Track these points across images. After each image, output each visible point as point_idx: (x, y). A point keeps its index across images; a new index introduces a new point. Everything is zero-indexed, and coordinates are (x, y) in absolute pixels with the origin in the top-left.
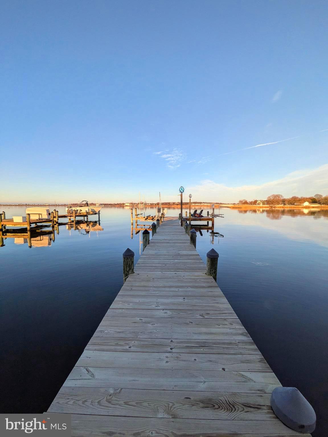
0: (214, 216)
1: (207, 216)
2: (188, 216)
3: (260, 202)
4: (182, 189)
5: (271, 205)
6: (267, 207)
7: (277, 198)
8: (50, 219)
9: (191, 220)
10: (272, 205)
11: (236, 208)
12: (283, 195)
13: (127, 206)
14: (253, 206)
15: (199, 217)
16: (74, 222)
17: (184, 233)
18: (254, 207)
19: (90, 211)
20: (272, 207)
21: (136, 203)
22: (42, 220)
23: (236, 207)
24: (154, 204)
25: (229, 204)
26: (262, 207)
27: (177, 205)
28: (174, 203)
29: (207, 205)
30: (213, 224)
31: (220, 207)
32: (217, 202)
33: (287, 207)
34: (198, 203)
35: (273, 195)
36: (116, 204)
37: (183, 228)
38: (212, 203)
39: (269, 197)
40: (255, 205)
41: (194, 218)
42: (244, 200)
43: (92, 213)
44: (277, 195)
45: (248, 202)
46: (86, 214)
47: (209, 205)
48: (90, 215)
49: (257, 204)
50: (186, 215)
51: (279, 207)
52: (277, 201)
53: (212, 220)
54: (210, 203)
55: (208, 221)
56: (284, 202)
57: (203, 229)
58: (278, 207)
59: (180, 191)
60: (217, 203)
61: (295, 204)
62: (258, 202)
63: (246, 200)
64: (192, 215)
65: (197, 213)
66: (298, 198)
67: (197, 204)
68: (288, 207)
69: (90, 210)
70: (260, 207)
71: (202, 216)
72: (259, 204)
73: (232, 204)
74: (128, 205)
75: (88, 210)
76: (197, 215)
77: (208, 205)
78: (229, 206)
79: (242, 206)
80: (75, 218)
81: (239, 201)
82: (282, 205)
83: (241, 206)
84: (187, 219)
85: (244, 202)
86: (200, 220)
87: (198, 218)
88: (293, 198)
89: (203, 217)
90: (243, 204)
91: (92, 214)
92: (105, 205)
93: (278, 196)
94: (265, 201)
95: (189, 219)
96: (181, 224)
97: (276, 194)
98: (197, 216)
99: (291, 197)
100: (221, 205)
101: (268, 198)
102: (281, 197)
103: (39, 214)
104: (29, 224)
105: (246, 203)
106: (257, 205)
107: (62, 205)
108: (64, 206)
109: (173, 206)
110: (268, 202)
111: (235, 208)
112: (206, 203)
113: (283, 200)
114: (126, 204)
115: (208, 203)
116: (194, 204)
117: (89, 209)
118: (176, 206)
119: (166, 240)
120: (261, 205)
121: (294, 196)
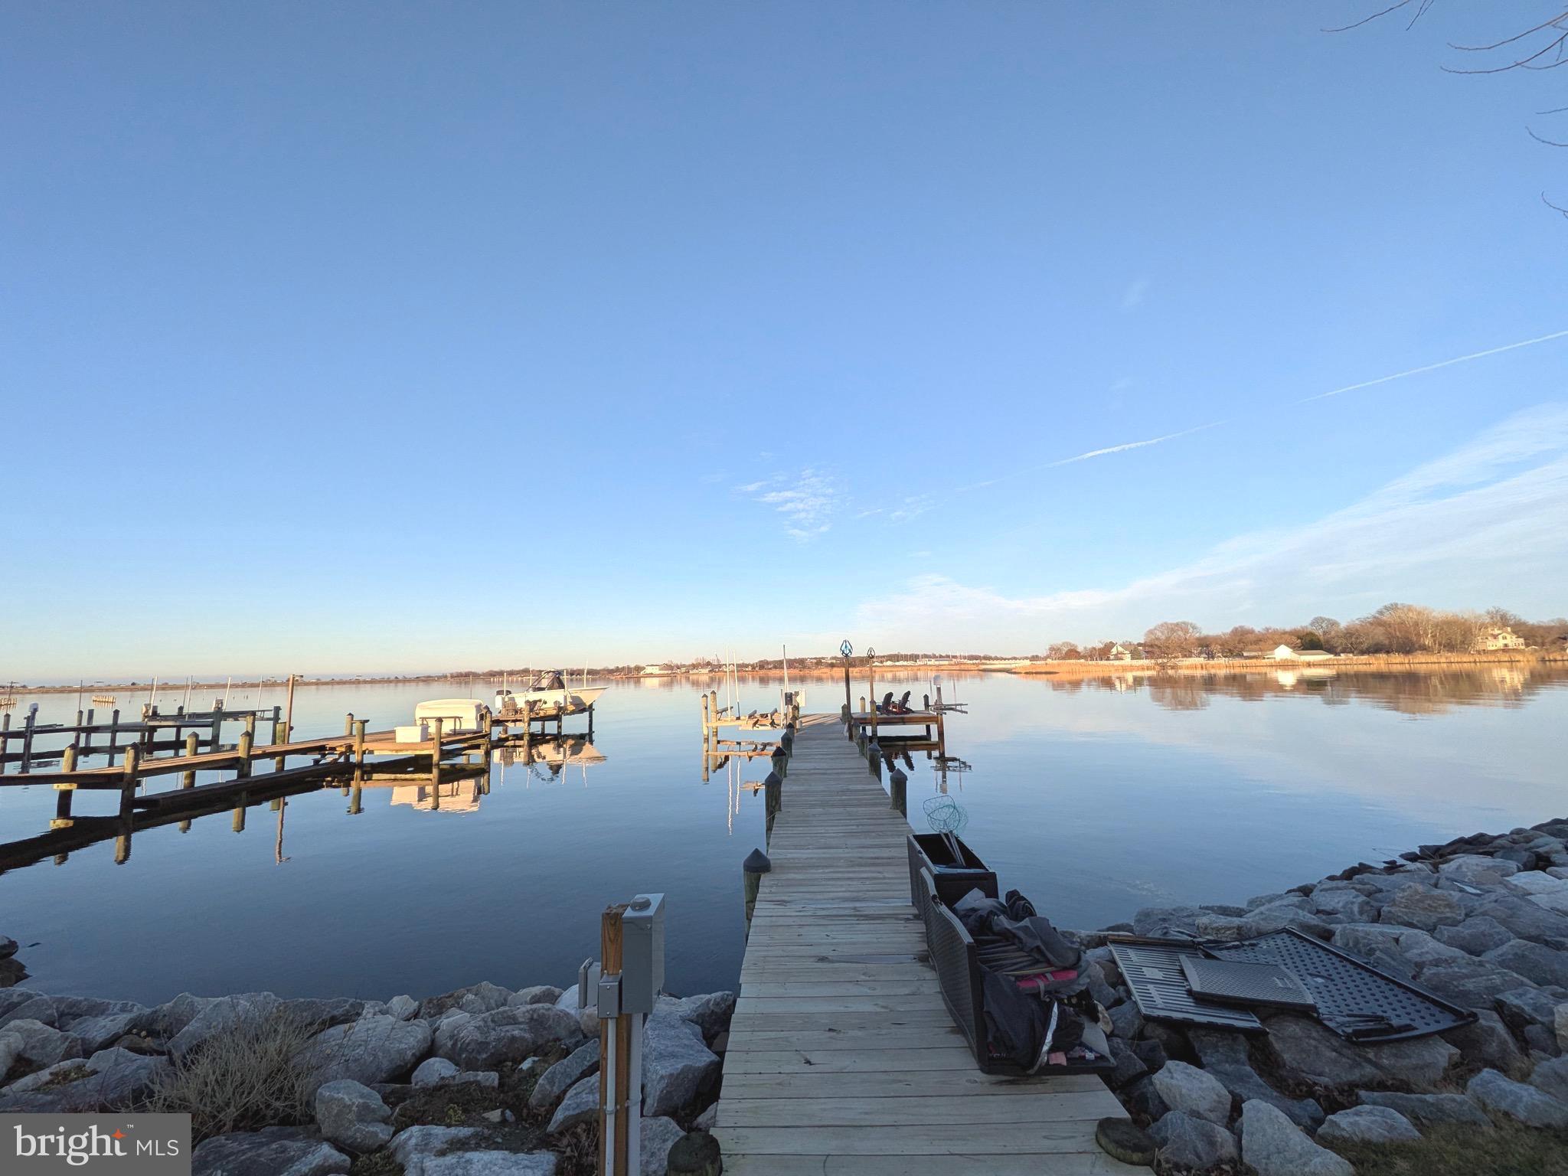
0: (942, 708)
1: (923, 708)
2: (868, 709)
3: (1120, 649)
4: (846, 647)
5: (1160, 661)
6: (1146, 667)
7: (1180, 633)
8: (481, 732)
9: (878, 724)
10: (1165, 661)
11: (1036, 673)
12: (1198, 625)
13: (651, 675)
14: (1098, 666)
15: (901, 714)
16: (526, 738)
17: (858, 755)
18: (1102, 667)
19: (568, 704)
20: (1163, 666)
21: (684, 666)
22: (464, 734)
23: (1039, 670)
24: (747, 666)
25: (1015, 659)
26: (1131, 668)
27: (832, 665)
28: (819, 662)
29: (937, 663)
30: (941, 734)
31: (984, 670)
32: (974, 654)
33: (1219, 667)
34: (906, 658)
35: (1162, 625)
36: (611, 672)
37: (854, 744)
38: (955, 657)
39: (1151, 632)
40: (1104, 662)
41: (885, 716)
42: (1063, 643)
43: (571, 708)
44: (1177, 625)
45: (1080, 649)
46: (554, 712)
47: (946, 663)
48: (568, 714)
49: (1112, 657)
50: (863, 708)
51: (1192, 665)
52: (1179, 646)
53: (937, 722)
54: (948, 656)
55: (928, 723)
56: (1207, 646)
57: (916, 748)
58: (1188, 668)
59: (843, 652)
60: (971, 658)
61: (1245, 654)
62: (1114, 651)
63: (1073, 642)
64: (878, 708)
65: (893, 702)
66: (1252, 632)
67: (901, 663)
68: (1222, 666)
69: (569, 700)
70: (1125, 669)
71: (909, 711)
72: (1118, 657)
73: (1027, 658)
74: (656, 671)
75: (562, 701)
76: (893, 707)
77: (941, 663)
78: (1013, 666)
79: (1059, 665)
80: (529, 725)
81: (1047, 647)
82: (1201, 660)
83: (1053, 666)
84: (864, 721)
85: (1066, 649)
86: (904, 722)
87: (897, 716)
88: (1235, 632)
89: (913, 712)
90: (1063, 658)
91: (573, 713)
92: (572, 674)
93: (1182, 627)
94: (1140, 645)
95: (872, 719)
96: (848, 734)
97: (1175, 622)
98: (894, 710)
99: (1228, 630)
100: (988, 662)
101: (1146, 635)
102: (1191, 631)
103: (455, 718)
104: (438, 746)
105: (1072, 653)
106: (1111, 662)
107: (418, 680)
108: (424, 681)
109: (816, 673)
110: (1150, 649)
111: (1032, 673)
112: (934, 657)
113: (1198, 639)
114: (649, 670)
115: (941, 656)
116: (889, 663)
117: (565, 698)
118: (827, 670)
119: (818, 769)
120: (1127, 660)
121: (1237, 625)
